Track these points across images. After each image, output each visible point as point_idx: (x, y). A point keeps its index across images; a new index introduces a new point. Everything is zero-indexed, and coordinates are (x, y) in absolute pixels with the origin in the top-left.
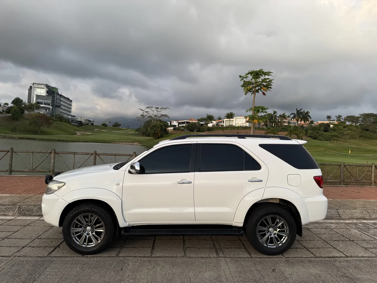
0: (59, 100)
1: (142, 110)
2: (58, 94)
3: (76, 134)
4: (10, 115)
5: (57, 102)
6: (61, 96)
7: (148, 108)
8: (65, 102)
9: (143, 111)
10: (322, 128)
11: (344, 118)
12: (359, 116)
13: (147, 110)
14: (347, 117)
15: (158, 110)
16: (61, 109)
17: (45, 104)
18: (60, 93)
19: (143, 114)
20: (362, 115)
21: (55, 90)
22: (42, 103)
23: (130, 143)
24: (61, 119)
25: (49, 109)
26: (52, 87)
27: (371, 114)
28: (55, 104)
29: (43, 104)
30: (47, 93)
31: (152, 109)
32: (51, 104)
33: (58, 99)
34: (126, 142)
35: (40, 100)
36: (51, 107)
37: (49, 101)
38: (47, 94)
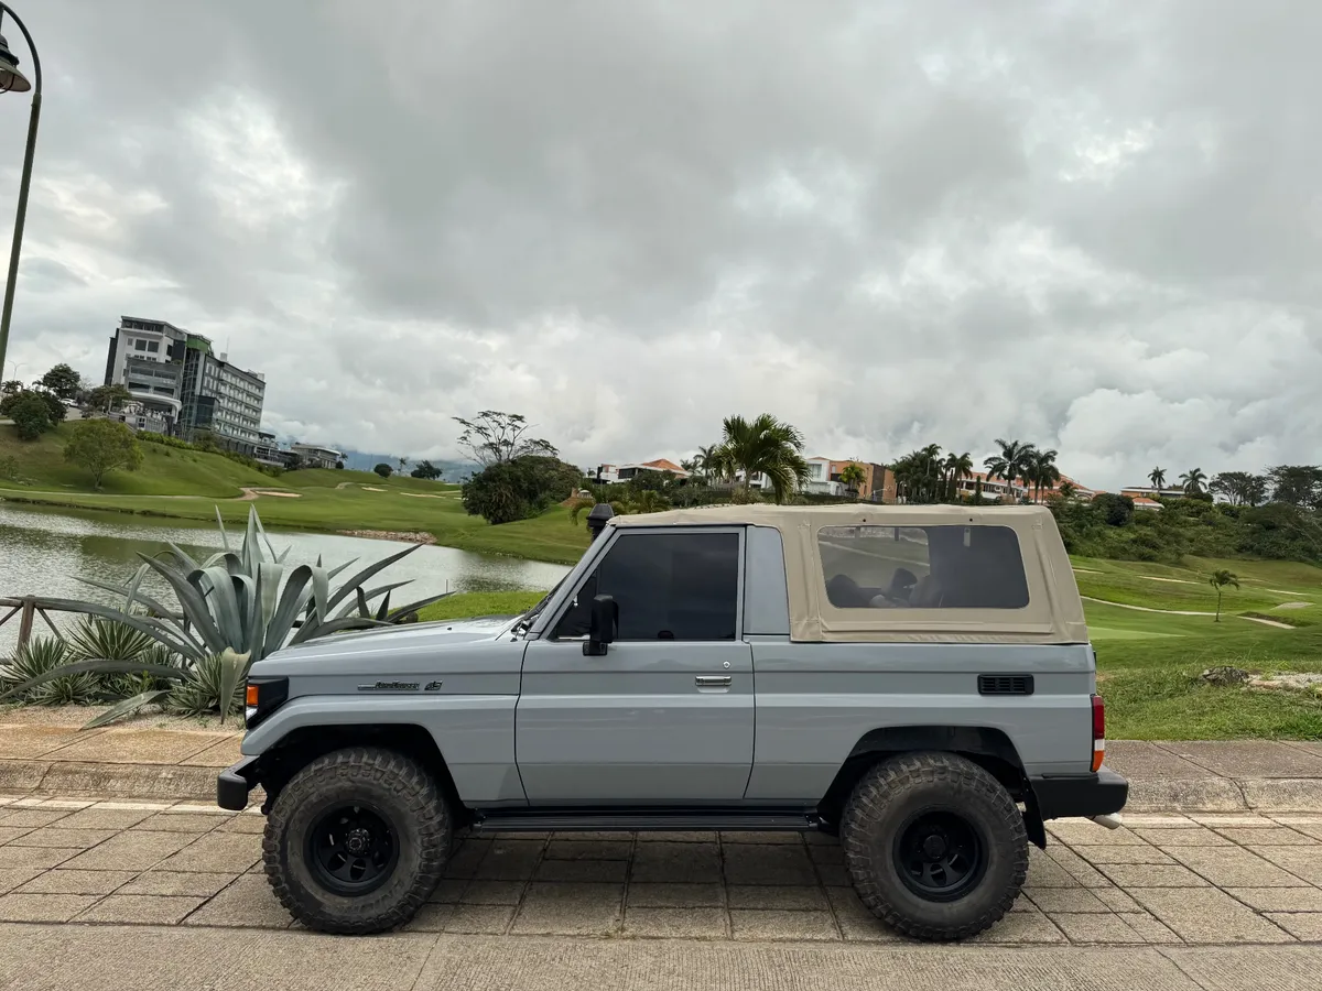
0: (213, 377)
1: (463, 422)
2: (210, 355)
3: (243, 494)
4: (11, 422)
5: (205, 384)
6: (221, 364)
7: (485, 414)
8: (236, 388)
9: (468, 424)
10: (1103, 512)
11: (1207, 482)
12: (1264, 474)
13: (483, 422)
14: (1224, 476)
15: (518, 423)
16: (221, 409)
17: (158, 389)
18: (217, 356)
19: (465, 435)
20: (1276, 473)
21: (198, 346)
22: (145, 387)
23: (404, 535)
24: (208, 443)
25: (170, 408)
26: (189, 335)
27: (1307, 468)
28: (197, 392)
29: (151, 390)
30: (169, 353)
31: (500, 420)
32: (178, 392)
33: (209, 375)
34: (388, 530)
35: (140, 378)
36: (178, 405)
37: (169, 382)
38: (169, 358)
